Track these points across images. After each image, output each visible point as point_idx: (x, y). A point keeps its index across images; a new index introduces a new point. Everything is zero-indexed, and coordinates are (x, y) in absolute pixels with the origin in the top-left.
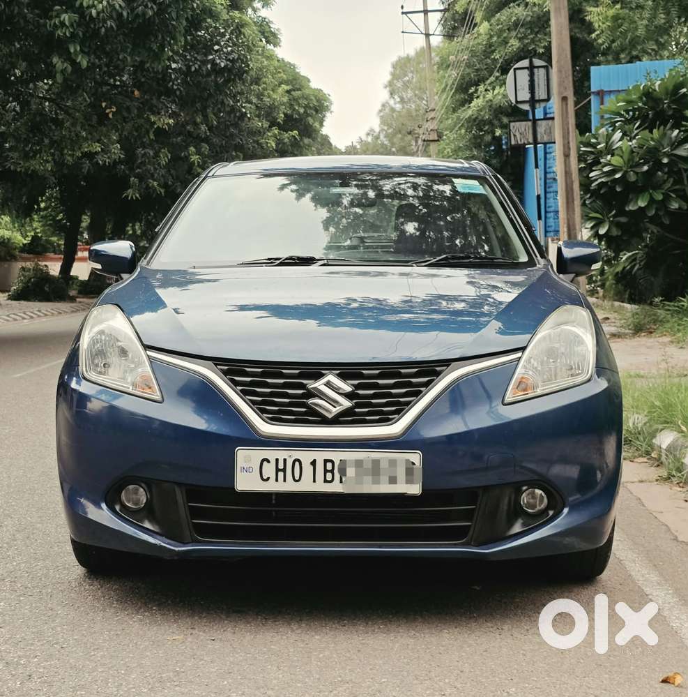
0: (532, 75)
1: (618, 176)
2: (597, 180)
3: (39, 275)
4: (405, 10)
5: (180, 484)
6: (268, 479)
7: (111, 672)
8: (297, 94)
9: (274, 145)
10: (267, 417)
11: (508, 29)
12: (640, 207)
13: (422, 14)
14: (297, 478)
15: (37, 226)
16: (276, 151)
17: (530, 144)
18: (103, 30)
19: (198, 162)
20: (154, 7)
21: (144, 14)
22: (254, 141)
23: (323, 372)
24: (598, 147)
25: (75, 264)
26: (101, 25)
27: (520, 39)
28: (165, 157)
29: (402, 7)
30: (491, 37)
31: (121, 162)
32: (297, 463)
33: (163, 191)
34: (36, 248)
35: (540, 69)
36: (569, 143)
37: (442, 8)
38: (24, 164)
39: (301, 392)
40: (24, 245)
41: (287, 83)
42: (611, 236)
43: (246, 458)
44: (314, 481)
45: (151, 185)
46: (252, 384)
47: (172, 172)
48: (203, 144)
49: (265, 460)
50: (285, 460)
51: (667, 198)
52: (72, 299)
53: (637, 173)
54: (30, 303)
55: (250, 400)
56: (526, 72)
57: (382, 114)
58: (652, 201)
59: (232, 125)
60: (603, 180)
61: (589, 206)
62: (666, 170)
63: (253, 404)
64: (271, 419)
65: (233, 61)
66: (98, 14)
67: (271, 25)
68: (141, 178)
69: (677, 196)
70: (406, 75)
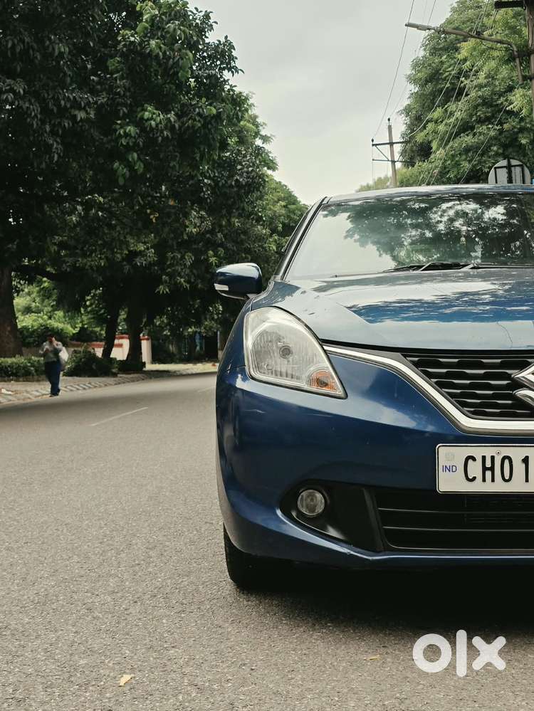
0: (510, 173)
3: (87, 357)
4: (375, 143)
5: (370, 487)
6: (474, 478)
7: (324, 699)
8: (292, 207)
9: (275, 248)
10: (468, 411)
11: (460, 154)
13: (389, 146)
14: (507, 478)
15: (84, 320)
16: (276, 252)
18: (160, 138)
19: (216, 263)
20: (201, 120)
21: (193, 127)
22: (259, 246)
23: (530, 360)
25: (114, 349)
26: (158, 134)
27: (470, 162)
28: (189, 259)
29: (373, 141)
30: (445, 161)
31: (154, 264)
32: (507, 462)
33: (188, 286)
34: (84, 336)
35: (517, 168)
37: (402, 140)
38: (82, 260)
39: (505, 382)
40: (74, 334)
41: (283, 199)
43: (448, 456)
44: (527, 480)
45: (178, 281)
46: (447, 375)
47: (195, 271)
48: (219, 249)
49: (468, 458)
50: (493, 458)
52: (115, 375)
54: (81, 378)
55: (447, 393)
56: (505, 170)
59: (242, 233)
63: (451, 397)
64: (473, 413)
65: (253, 178)
66: (157, 125)
67: (270, 155)
68: (171, 276)
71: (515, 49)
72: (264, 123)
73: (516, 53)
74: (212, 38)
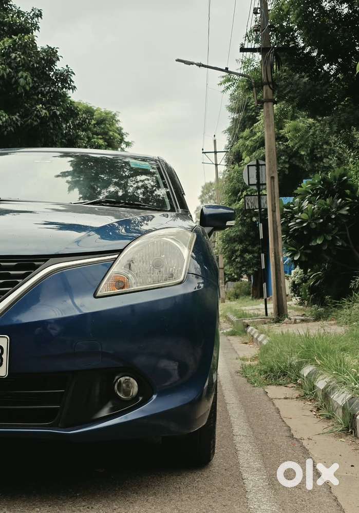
0: (258, 170)
1: (305, 225)
2: (293, 227)
4: (204, 151)
12: (318, 244)
13: (214, 154)
17: (257, 209)
24: (294, 208)
29: (203, 149)
36: (275, 204)
37: (225, 150)
42: (302, 261)
51: (334, 239)
53: (316, 223)
56: (255, 168)
57: (197, 212)
58: (325, 241)
60: (296, 227)
61: (289, 243)
62: (334, 222)
69: (341, 238)
70: (209, 192)
71: (253, 81)
72: (127, 133)
73: (253, 84)
74: (59, 66)
